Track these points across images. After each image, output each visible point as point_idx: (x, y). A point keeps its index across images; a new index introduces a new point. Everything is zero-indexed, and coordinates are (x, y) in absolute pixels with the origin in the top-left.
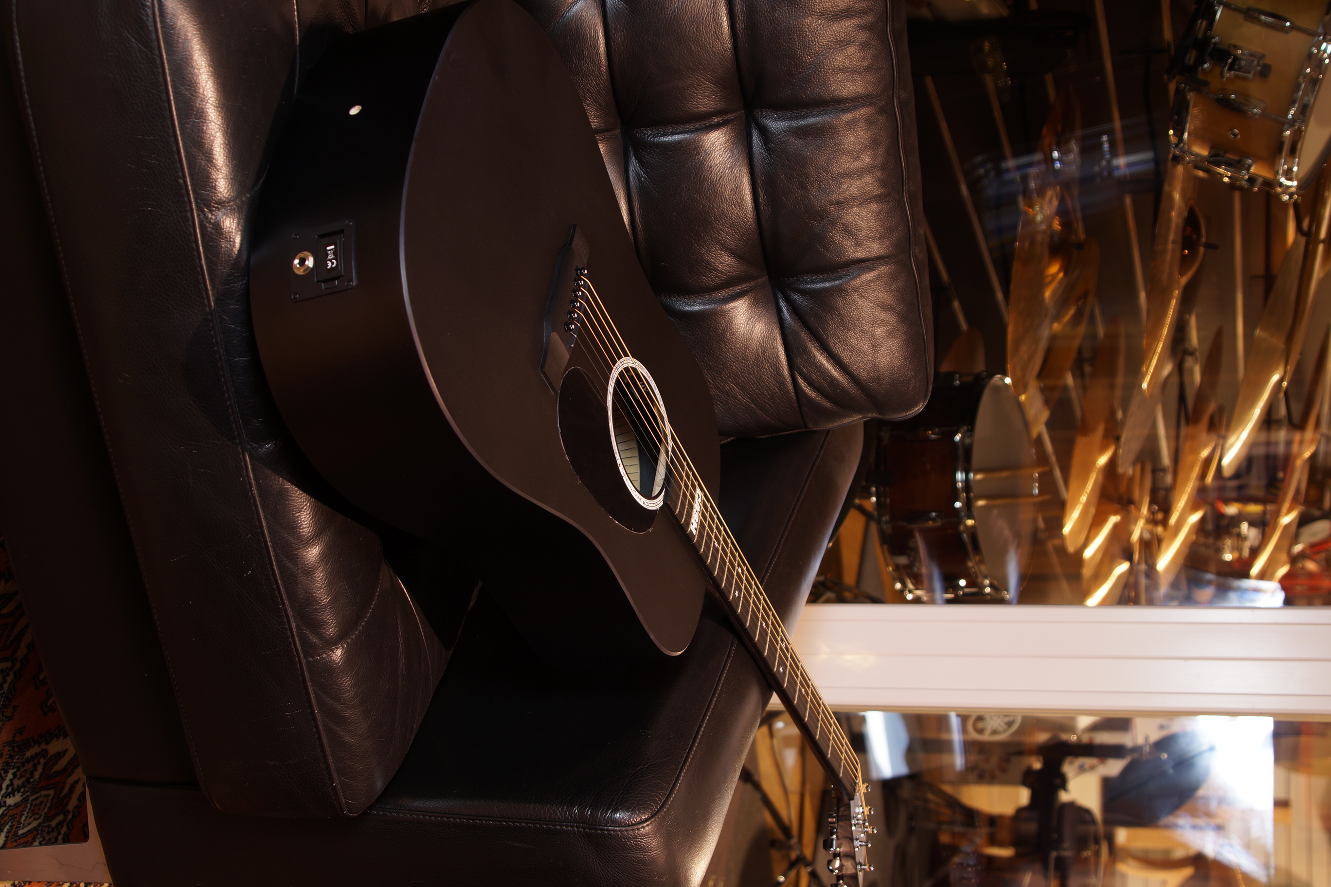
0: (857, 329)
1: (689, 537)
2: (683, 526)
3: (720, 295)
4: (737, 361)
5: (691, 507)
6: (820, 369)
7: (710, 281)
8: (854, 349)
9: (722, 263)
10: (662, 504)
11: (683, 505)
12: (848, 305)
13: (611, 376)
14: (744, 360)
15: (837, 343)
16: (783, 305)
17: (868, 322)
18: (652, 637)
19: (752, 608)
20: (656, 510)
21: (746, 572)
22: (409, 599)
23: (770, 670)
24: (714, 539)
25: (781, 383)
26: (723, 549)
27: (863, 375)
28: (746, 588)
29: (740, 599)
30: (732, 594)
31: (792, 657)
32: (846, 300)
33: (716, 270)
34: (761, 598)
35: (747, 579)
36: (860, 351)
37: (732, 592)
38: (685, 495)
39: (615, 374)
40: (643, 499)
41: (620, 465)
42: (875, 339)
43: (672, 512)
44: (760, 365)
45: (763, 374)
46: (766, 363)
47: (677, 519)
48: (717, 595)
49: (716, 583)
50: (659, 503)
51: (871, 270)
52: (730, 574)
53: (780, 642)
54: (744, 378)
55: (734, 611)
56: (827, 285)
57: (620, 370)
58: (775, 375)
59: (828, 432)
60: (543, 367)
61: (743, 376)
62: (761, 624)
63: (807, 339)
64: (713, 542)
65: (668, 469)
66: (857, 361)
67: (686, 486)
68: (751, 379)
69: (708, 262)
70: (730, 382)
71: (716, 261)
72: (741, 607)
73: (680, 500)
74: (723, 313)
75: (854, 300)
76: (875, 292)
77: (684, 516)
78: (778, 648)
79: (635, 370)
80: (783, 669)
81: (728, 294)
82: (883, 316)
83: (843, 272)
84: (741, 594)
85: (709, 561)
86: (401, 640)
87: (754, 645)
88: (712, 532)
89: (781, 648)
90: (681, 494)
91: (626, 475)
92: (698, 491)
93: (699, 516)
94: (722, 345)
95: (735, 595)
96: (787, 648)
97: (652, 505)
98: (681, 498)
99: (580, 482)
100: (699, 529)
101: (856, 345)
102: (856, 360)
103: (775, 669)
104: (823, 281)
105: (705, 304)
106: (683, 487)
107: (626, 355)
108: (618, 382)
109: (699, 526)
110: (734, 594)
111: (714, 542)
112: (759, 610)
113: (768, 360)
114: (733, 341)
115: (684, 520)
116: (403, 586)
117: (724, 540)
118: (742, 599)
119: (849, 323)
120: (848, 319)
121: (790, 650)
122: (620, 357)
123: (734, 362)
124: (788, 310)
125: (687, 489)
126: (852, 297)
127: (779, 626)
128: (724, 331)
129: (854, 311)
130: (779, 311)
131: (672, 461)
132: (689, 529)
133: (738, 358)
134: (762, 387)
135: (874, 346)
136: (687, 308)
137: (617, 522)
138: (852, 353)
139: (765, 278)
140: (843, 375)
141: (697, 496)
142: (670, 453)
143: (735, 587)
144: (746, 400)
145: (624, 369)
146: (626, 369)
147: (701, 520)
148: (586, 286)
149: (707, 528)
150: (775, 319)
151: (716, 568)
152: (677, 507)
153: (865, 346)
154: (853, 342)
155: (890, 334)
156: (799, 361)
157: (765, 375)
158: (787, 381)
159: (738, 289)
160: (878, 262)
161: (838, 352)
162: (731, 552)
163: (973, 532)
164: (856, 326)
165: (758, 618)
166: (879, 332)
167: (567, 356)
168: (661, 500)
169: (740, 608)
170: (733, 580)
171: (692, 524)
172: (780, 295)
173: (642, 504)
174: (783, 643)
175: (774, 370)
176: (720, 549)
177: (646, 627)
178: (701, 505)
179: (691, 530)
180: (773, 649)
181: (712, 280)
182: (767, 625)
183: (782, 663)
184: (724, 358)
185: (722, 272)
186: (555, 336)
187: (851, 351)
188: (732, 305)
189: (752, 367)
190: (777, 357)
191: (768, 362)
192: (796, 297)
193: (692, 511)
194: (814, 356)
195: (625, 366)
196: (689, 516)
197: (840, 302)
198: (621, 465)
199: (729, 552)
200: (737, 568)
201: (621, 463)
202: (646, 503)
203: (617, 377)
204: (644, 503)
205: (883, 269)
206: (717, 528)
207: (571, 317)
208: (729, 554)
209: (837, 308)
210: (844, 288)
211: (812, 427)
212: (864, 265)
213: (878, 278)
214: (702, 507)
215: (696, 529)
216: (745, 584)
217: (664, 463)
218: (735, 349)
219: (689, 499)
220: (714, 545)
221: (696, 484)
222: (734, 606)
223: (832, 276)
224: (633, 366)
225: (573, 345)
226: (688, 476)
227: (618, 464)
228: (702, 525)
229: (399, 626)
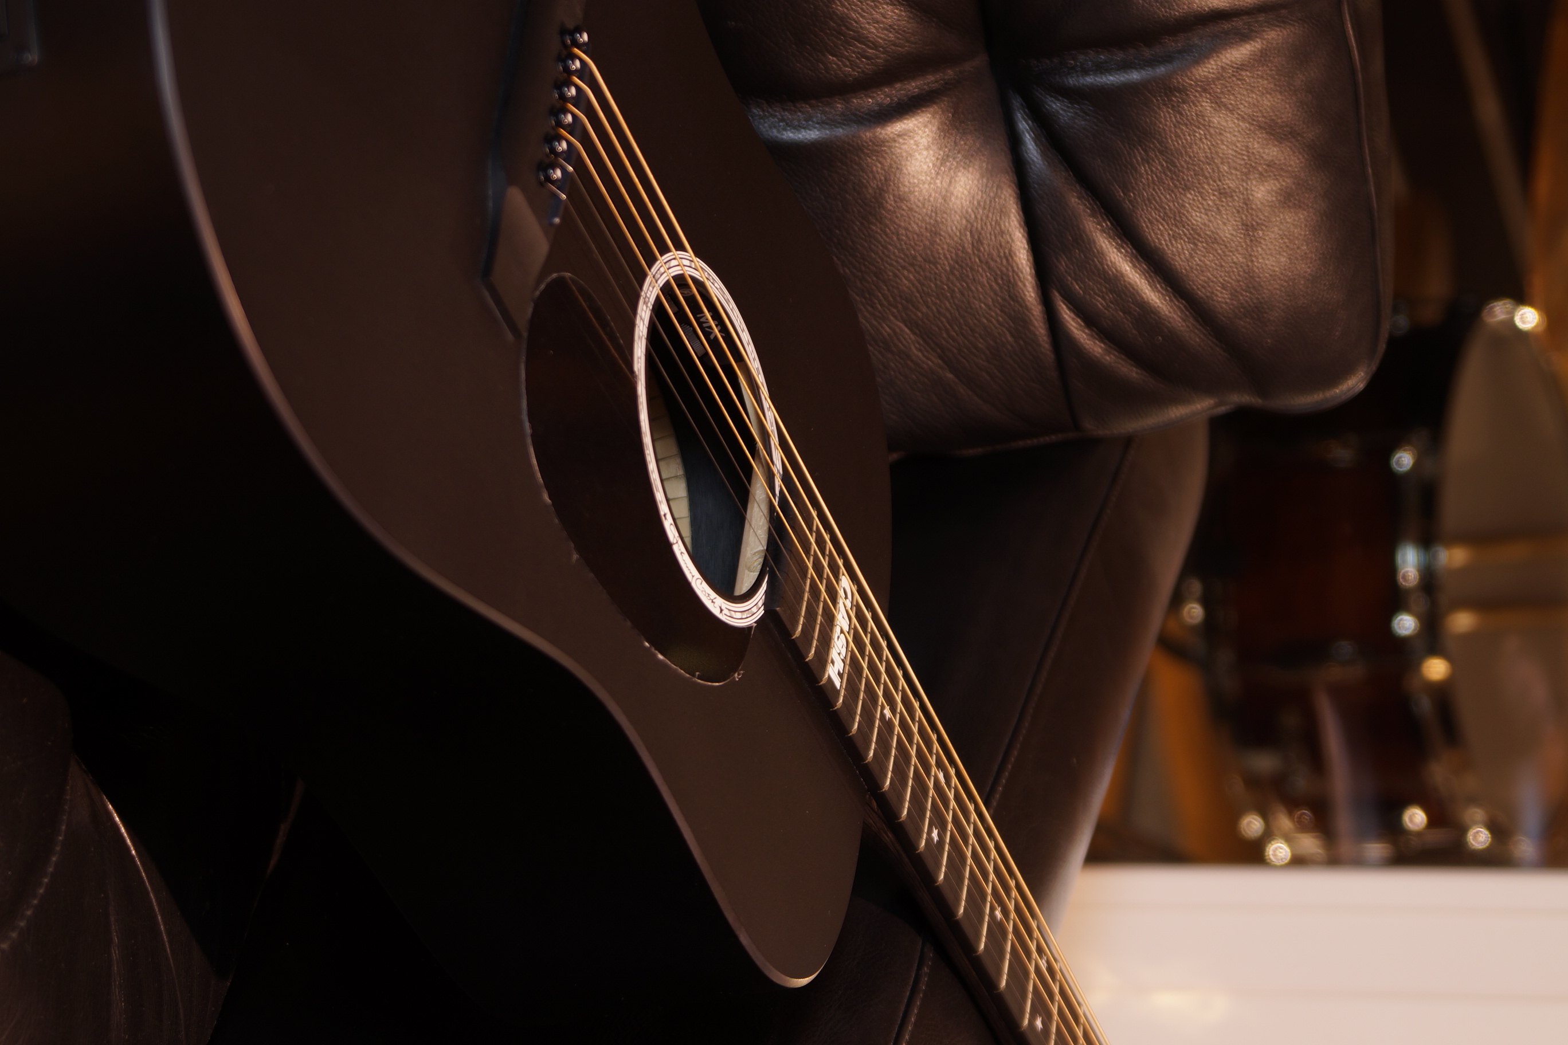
0: (1209, 184)
1: (824, 694)
2: (812, 667)
3: (869, 101)
4: (912, 265)
5: (830, 619)
6: (1114, 283)
7: (846, 66)
8: (1199, 235)
9: (878, 22)
10: (761, 612)
11: (811, 615)
12: (1186, 125)
13: (643, 294)
14: (930, 262)
15: (1158, 221)
16: (1024, 126)
17: (1236, 169)
18: (744, 939)
19: (972, 871)
20: (749, 628)
21: (955, 780)
22: (134, 852)
23: (1012, 1023)
24: (881, 699)
25: (1018, 318)
26: (903, 724)
27: (1222, 299)
28: (956, 820)
29: (943, 849)
30: (925, 836)
31: (1062, 992)
32: (1181, 114)
33: (861, 39)
34: (991, 845)
35: (958, 798)
36: (1214, 240)
37: (926, 830)
38: (815, 591)
39: (650, 292)
40: (720, 601)
41: (665, 515)
42: (1252, 209)
43: (786, 633)
44: (968, 276)
45: (974, 297)
46: (983, 269)
47: (795, 650)
48: (888, 837)
49: (887, 808)
50: (754, 610)
51: (1244, 37)
52: (921, 786)
53: (1035, 955)
54: (928, 307)
55: (929, 878)
56: (1135, 76)
57: (661, 282)
58: (1004, 300)
59: (1128, 441)
60: (487, 271)
61: (926, 303)
62: (992, 909)
63: (1084, 211)
64: (879, 708)
65: (774, 522)
66: (1206, 265)
67: (818, 567)
68: (947, 309)
69: (844, 20)
70: (895, 317)
71: (863, 17)
72: (947, 867)
73: (805, 604)
74: (879, 148)
75: (1200, 115)
76: (1253, 92)
77: (815, 643)
78: (1032, 969)
79: (700, 285)
80: (1043, 1023)
81: (892, 100)
82: (1272, 152)
83: (1172, 44)
84: (945, 835)
85: (871, 754)
86: (115, 954)
87: (976, 961)
88: (877, 680)
89: (1038, 970)
90: (807, 589)
91: (680, 542)
92: (845, 582)
93: (847, 641)
94: (876, 225)
95: (932, 839)
96: (1051, 970)
97: (739, 615)
98: (806, 598)
99: (575, 557)
100: (849, 674)
101: (1205, 224)
102: (1203, 262)
103: (1026, 1022)
104: (1125, 66)
105: (832, 123)
106: (811, 570)
107: (680, 247)
108: (658, 309)
109: (847, 667)
110: (929, 835)
111: (883, 708)
112: (985, 875)
113: (987, 263)
114: (902, 215)
115: (813, 652)
116: (117, 819)
117: (905, 701)
118: (947, 847)
119: (1188, 169)
120: (1185, 161)
121: (1059, 976)
122: (664, 250)
123: (904, 268)
124: (1036, 140)
125: (820, 575)
126: (1197, 106)
127: (1033, 915)
128: (881, 192)
129: (1201, 139)
130: (1015, 143)
131: (784, 503)
132: (826, 676)
133: (915, 257)
134: (972, 330)
135: (1250, 229)
136: (791, 135)
137: (660, 657)
138: (1195, 244)
139: (979, 62)
140: (1171, 300)
141: (841, 593)
142: (778, 482)
143: (930, 819)
144: (932, 362)
145: (675, 278)
146: (680, 279)
147: (852, 651)
148: (584, 73)
149: (866, 671)
150: (1004, 161)
151: (887, 769)
152: (797, 622)
153: (1227, 228)
154: (1197, 217)
155: (1287, 199)
156: (1062, 265)
157: (980, 300)
158: (1033, 315)
159: (913, 86)
160: (1261, 18)
161: (1161, 244)
162: (922, 731)
163: (1441, 692)
164: (1206, 178)
165: (983, 895)
166: (1262, 192)
167: (541, 247)
168: (760, 604)
169: (943, 869)
170: (927, 801)
171: (833, 662)
172: (1017, 102)
173: (716, 612)
174: (1041, 958)
175: (1001, 288)
176: (896, 722)
177: (730, 916)
178: (853, 616)
179: (829, 677)
180: (1019, 972)
181: (853, 65)
182: (1005, 912)
183: (1041, 1008)
184: (880, 257)
185: (875, 46)
186: (516, 198)
187: (1192, 241)
188: (898, 127)
189: (948, 279)
190: (1009, 256)
191: (989, 268)
192: (1056, 106)
193: (831, 630)
194: (1101, 254)
195: (676, 271)
196: (826, 642)
197: (1165, 119)
198: (669, 516)
199: (915, 730)
200: (934, 769)
201: (667, 510)
202: (725, 611)
203: (658, 298)
204: (721, 611)
205: (1274, 36)
206: (889, 671)
207: (553, 151)
208: (917, 737)
209: (1160, 135)
210: (1179, 82)
211: (1091, 427)
212: (1226, 26)
213: (1262, 58)
214: (854, 620)
215: (841, 675)
216: (954, 810)
217: (765, 508)
218: (907, 236)
219: (825, 601)
220: (883, 715)
221: (840, 563)
222: (930, 863)
223: (1147, 53)
224: (696, 274)
225: (557, 220)
226: (820, 542)
227: (662, 513)
228: (854, 665)
229: (112, 919)
